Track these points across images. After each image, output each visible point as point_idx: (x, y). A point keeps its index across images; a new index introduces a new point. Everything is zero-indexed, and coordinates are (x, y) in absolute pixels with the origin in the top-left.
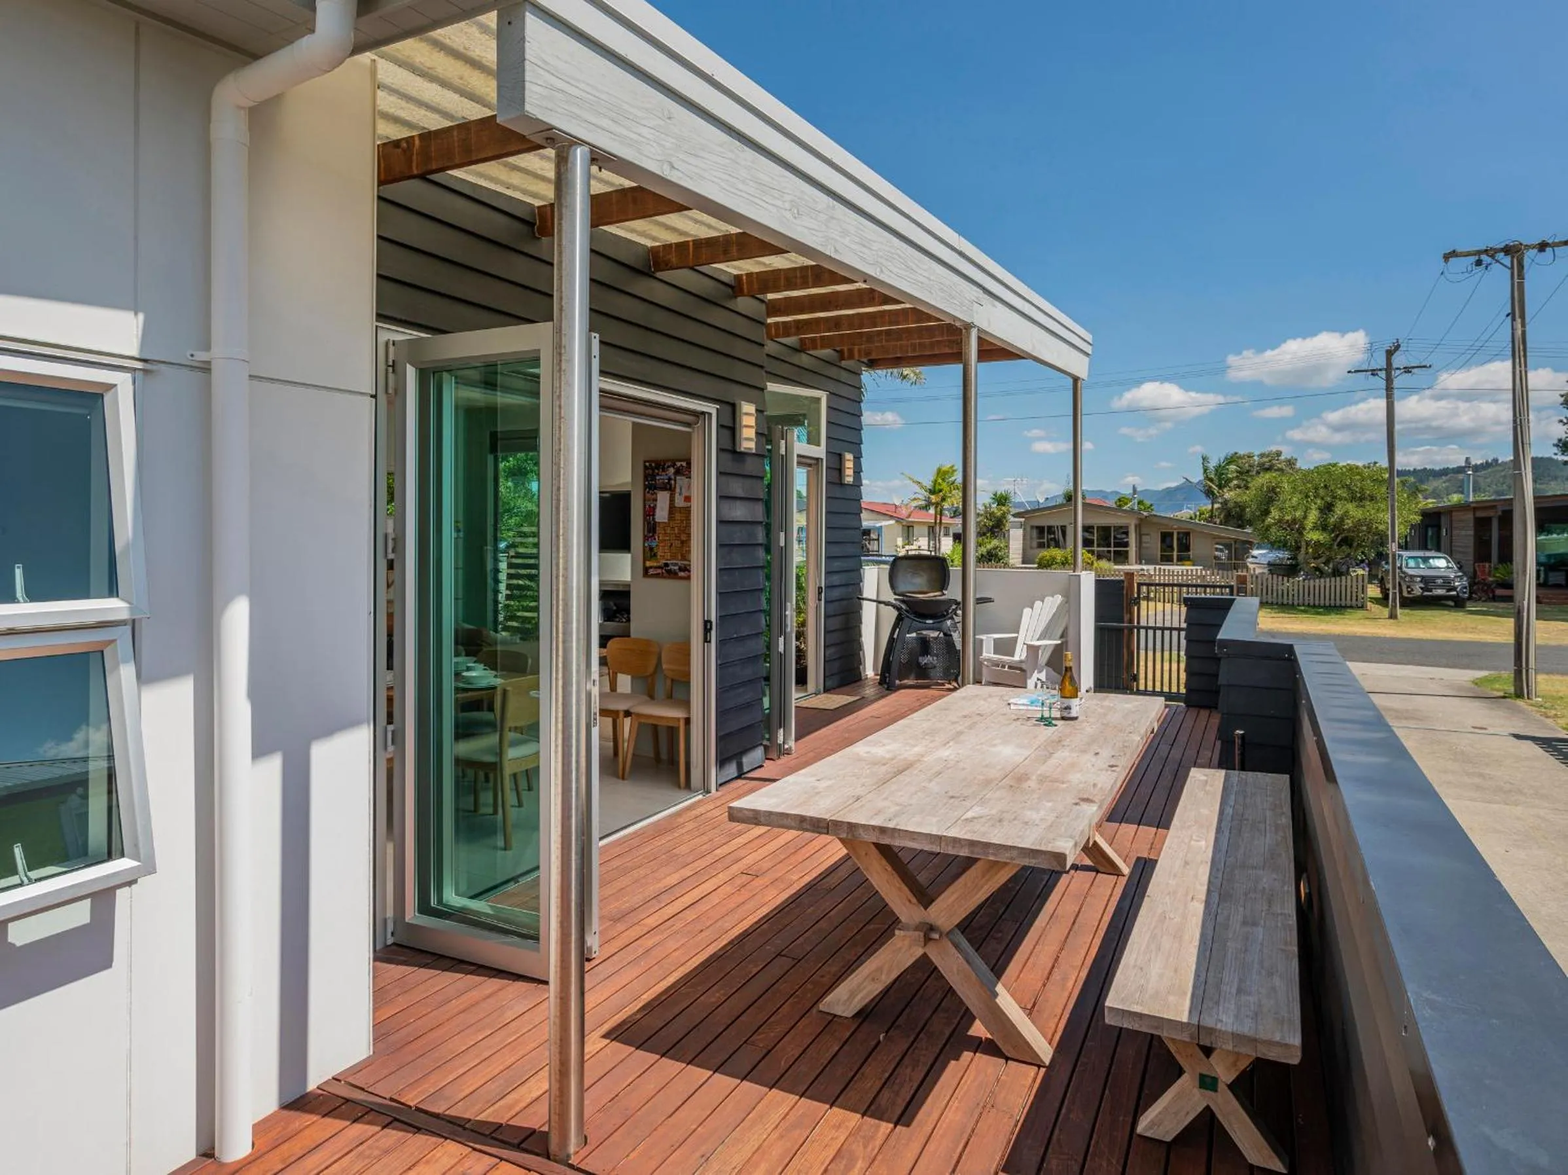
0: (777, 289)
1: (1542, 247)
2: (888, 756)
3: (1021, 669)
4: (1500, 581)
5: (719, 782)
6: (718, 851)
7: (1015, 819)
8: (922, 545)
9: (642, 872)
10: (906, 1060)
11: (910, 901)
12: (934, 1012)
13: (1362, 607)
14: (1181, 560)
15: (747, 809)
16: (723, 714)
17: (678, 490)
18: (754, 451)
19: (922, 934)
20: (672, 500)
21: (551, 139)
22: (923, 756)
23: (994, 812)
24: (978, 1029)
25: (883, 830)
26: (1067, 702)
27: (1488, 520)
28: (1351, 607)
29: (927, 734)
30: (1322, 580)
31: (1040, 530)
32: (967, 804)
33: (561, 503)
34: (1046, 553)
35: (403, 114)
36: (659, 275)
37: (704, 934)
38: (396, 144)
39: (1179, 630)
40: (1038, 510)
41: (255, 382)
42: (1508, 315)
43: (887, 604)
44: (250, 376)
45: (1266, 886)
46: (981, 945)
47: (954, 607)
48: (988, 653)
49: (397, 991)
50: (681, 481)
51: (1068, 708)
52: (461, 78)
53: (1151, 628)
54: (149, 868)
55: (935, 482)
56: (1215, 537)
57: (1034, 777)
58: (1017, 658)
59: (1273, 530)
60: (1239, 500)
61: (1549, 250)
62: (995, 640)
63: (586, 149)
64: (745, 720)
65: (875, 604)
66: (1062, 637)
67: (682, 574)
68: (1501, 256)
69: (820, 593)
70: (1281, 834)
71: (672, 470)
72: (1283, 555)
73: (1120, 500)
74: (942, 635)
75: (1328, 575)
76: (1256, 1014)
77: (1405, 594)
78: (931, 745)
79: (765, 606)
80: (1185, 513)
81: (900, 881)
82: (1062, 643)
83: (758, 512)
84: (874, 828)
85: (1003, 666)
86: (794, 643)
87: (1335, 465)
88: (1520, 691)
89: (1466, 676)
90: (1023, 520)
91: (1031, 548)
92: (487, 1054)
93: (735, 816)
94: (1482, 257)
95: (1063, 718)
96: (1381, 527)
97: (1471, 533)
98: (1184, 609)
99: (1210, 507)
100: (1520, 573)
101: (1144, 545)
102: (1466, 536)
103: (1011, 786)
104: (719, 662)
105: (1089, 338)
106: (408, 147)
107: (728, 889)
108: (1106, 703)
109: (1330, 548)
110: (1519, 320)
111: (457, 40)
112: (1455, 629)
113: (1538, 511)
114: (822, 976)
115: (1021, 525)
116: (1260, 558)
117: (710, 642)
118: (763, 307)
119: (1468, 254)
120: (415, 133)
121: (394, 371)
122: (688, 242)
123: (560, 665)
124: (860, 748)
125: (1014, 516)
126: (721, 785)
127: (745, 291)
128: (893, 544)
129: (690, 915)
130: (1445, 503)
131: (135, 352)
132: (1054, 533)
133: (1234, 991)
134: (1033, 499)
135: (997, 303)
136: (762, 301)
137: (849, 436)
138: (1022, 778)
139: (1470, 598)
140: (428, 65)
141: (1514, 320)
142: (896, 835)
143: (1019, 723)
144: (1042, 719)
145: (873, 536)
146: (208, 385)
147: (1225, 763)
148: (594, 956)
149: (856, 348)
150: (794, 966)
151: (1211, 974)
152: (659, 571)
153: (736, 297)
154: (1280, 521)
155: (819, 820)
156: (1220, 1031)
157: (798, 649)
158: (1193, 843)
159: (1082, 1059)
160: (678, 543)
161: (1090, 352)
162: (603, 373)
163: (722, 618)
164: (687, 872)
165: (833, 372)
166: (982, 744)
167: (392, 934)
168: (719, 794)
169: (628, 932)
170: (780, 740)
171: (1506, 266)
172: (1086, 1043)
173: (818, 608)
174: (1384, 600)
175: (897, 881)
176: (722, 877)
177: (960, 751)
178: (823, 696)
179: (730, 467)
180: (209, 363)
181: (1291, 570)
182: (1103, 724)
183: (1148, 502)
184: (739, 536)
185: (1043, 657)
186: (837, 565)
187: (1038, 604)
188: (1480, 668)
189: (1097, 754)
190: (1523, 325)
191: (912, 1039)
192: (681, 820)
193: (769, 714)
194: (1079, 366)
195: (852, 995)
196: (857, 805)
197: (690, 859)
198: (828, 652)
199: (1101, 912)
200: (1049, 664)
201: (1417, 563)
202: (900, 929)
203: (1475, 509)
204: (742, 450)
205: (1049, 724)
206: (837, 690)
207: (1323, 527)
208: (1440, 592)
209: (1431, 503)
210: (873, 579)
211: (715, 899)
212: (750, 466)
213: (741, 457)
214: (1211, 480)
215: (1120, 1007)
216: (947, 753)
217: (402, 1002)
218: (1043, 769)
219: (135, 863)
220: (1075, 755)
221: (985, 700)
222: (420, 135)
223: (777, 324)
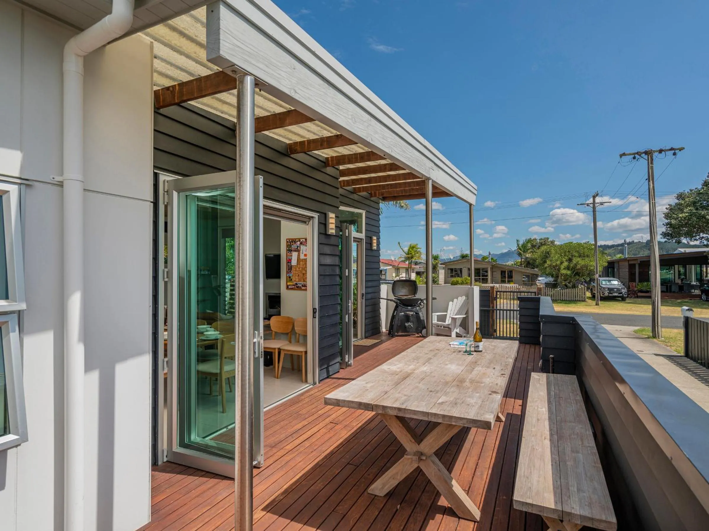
0: (344, 163)
1: (661, 151)
2: (398, 370)
3: (449, 328)
4: (640, 290)
5: (320, 379)
6: (320, 412)
7: (463, 403)
8: (403, 276)
9: (285, 422)
10: (411, 520)
11: (411, 441)
12: (423, 492)
13: (584, 301)
14: (509, 282)
15: (333, 399)
16: (321, 349)
17: (301, 252)
18: (334, 234)
19: (417, 458)
20: (299, 256)
21: (234, 71)
22: (414, 370)
23: (452, 399)
24: (443, 502)
25: (399, 409)
26: (477, 344)
27: (634, 265)
28: (580, 301)
29: (415, 359)
30: (568, 290)
31: (452, 270)
32: (439, 395)
33: (241, 251)
34: (455, 279)
35: (169, 73)
36: (292, 156)
37: (313, 454)
38: (168, 88)
39: (517, 311)
40: (451, 262)
41: (87, 193)
42: (647, 179)
43: (391, 300)
44: (84, 189)
45: (578, 431)
46: (441, 458)
47: (420, 302)
48: (435, 321)
49: (167, 486)
50: (303, 248)
51: (478, 346)
52: (195, 53)
53: (501, 310)
54: (24, 438)
55: (409, 250)
56: (522, 272)
57: (468, 380)
58: (447, 323)
59: (548, 269)
60: (533, 257)
61: (663, 152)
62: (437, 315)
63: (253, 77)
64: (331, 351)
65: (386, 300)
66: (466, 314)
67: (303, 288)
68: (643, 155)
69: (363, 296)
70: (579, 404)
71: (299, 243)
72: (550, 279)
73: (483, 258)
74: (414, 313)
75: (570, 288)
76: (590, 503)
77: (602, 295)
78: (418, 365)
79: (340, 302)
80: (510, 263)
81: (406, 432)
82: (466, 317)
83: (336, 261)
84: (395, 408)
85: (441, 327)
86: (352, 317)
87: (572, 243)
88: (655, 335)
89: (631, 329)
90: (444, 266)
91: (448, 277)
92: (207, 520)
93: (327, 402)
94: (636, 155)
95: (475, 351)
96: (592, 268)
97: (627, 270)
98: (518, 302)
99: (520, 260)
100: (654, 286)
101: (494, 276)
102: (625, 271)
103: (458, 385)
104: (320, 326)
105: (476, 187)
106: (173, 90)
107: (324, 430)
108: (493, 344)
109: (571, 277)
110: (651, 182)
111: (191, 31)
112: (622, 310)
113: (661, 261)
114: (369, 475)
115: (444, 268)
116: (542, 281)
117: (316, 318)
118: (338, 172)
119: (630, 154)
120: (176, 83)
121: (167, 194)
122: (305, 141)
123: (240, 331)
124: (385, 367)
125: (441, 264)
126: (321, 381)
127: (330, 164)
128: (392, 276)
129: (307, 444)
130: (615, 258)
131: (17, 175)
132: (457, 271)
133: (576, 490)
134: (449, 258)
135: (440, 170)
136: (338, 169)
137: (374, 229)
138: (462, 381)
139: (628, 297)
140: (178, 45)
141: (649, 181)
142: (406, 412)
143: (455, 354)
144: (466, 351)
145: (383, 273)
146: (62, 192)
147: (544, 369)
148: (261, 466)
149: (377, 192)
150: (355, 469)
151: (562, 480)
152: (293, 287)
153: (326, 167)
154: (550, 266)
155: (368, 404)
156: (574, 514)
157: (354, 320)
158: (539, 409)
159: (495, 518)
160: (301, 275)
161: (476, 194)
162: (265, 197)
163: (321, 307)
164: (305, 423)
165: (368, 202)
166: (440, 364)
167: (166, 456)
168: (320, 385)
169: (277, 453)
170: (347, 360)
171: (645, 159)
172: (496, 509)
173: (362, 303)
174: (593, 297)
175: (405, 432)
176: (322, 425)
177: (432, 368)
178: (365, 340)
179: (324, 241)
180: (62, 182)
181: (554, 286)
182: (494, 354)
183: (495, 259)
184: (328, 271)
185: (458, 323)
186: (370, 284)
187: (455, 300)
188: (635, 326)
189: (494, 368)
190: (653, 184)
191: (413, 508)
192: (303, 397)
193: (341, 349)
194: (472, 199)
195: (384, 485)
196: (385, 396)
197: (307, 416)
198: (366, 322)
199: (495, 440)
200: (460, 326)
201: (606, 283)
202: (406, 455)
203: (629, 261)
204: (329, 233)
205: (470, 354)
206: (370, 337)
207: (568, 268)
208: (616, 294)
209: (609, 258)
210: (384, 290)
211: (318, 435)
212: (333, 241)
213: (328, 236)
214: (520, 249)
215: (521, 500)
216: (425, 369)
217: (168, 492)
218: (470, 376)
219: (16, 437)
220: (484, 369)
221: (439, 342)
222: (178, 84)
223: (344, 181)
